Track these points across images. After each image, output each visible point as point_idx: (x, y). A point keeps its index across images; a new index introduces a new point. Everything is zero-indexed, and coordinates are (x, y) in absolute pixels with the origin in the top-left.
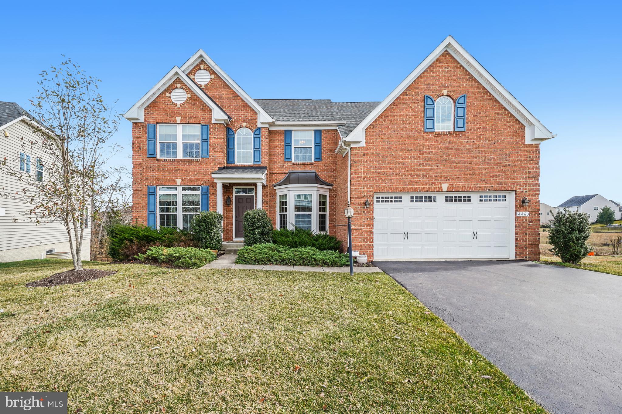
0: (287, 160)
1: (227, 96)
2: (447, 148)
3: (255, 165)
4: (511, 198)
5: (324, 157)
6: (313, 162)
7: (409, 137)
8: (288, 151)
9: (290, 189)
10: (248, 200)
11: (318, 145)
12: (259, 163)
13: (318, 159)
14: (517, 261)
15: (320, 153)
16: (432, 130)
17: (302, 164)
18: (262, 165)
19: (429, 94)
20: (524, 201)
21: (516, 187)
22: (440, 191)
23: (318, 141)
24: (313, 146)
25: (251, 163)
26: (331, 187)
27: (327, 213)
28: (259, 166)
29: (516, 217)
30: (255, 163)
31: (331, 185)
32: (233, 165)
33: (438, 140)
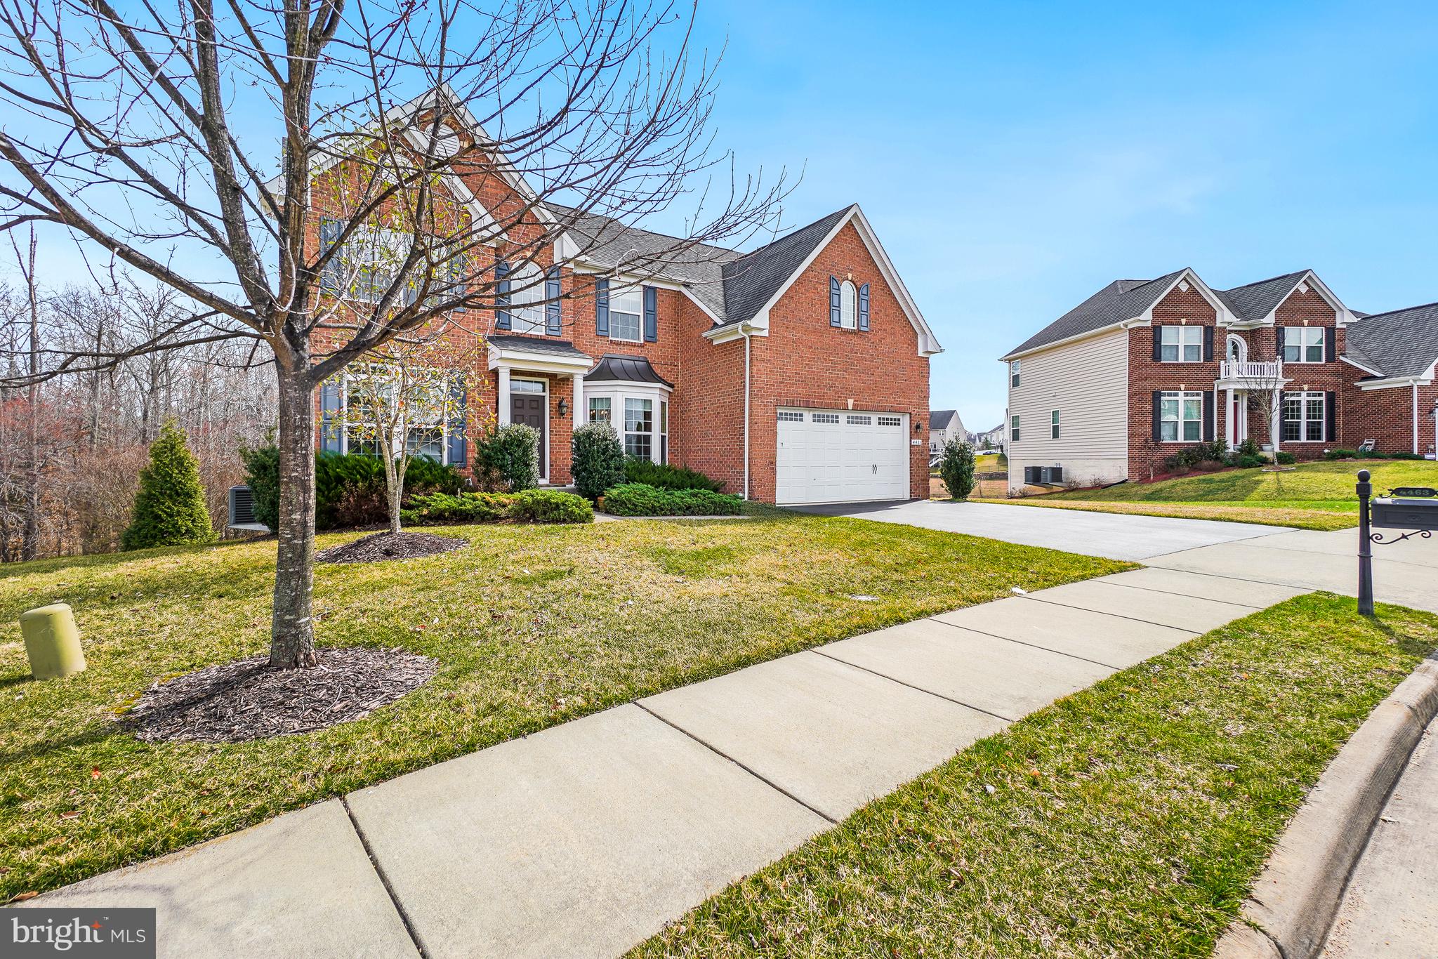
0: (600, 333)
1: (494, 191)
2: (852, 351)
3: (550, 338)
4: (905, 421)
5: (660, 335)
6: (642, 341)
7: (815, 331)
8: (603, 318)
9: (618, 389)
10: (534, 404)
11: (650, 312)
12: (557, 333)
13: (651, 338)
14: (912, 500)
15: (655, 328)
16: (838, 325)
17: (627, 344)
18: (562, 339)
19: (834, 275)
20: (918, 427)
21: (912, 409)
22: (846, 409)
23: (651, 307)
24: (641, 314)
25: (540, 332)
26: (671, 390)
27: (667, 434)
28: (557, 339)
29: (911, 446)
30: (551, 332)
31: (671, 386)
32: (507, 333)
33: (843, 338)
